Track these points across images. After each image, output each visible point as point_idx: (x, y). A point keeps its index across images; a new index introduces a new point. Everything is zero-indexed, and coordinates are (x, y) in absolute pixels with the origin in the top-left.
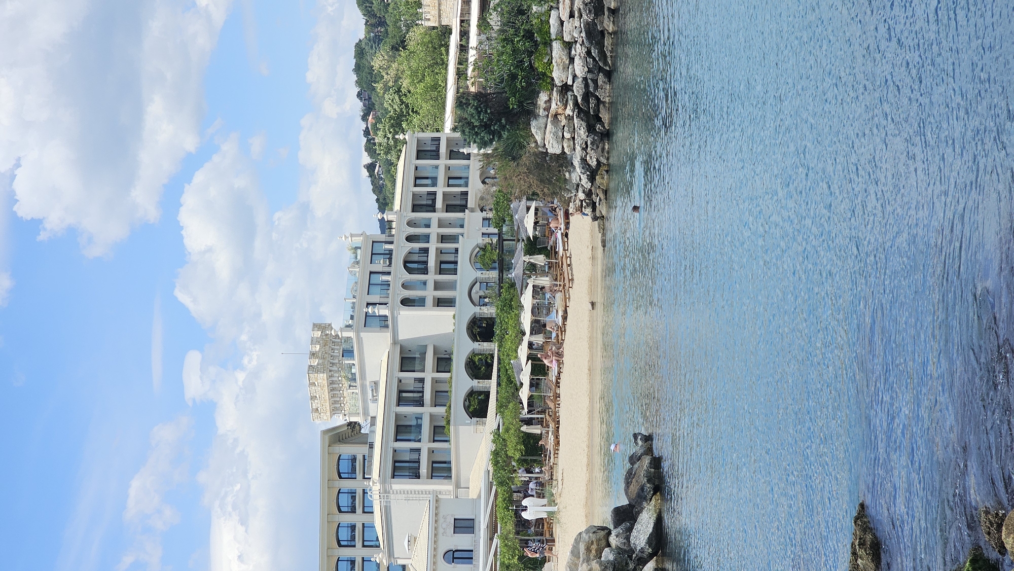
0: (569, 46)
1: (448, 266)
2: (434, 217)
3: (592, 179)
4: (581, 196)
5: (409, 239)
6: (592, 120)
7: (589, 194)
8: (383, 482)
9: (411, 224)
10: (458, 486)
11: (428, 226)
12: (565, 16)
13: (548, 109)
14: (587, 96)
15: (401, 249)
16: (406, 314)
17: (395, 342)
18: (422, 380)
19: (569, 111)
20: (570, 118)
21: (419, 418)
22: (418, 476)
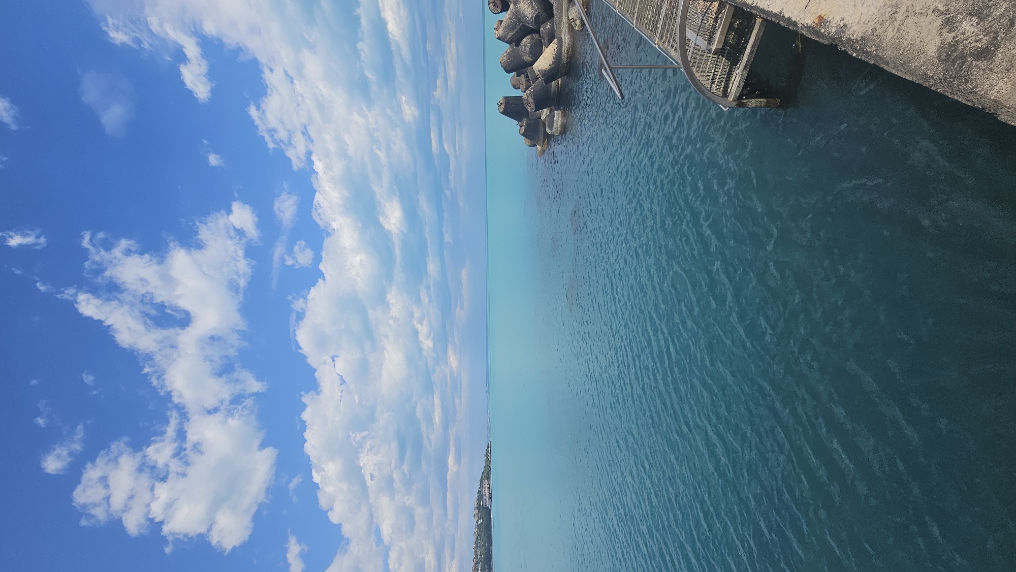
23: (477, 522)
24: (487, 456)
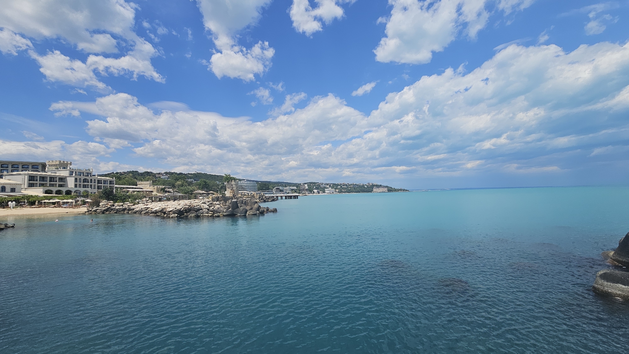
0: (122, 206)
1: (85, 186)
2: (96, 184)
3: (94, 211)
4: (90, 209)
5: (91, 180)
6: (107, 210)
7: (91, 210)
8: (28, 174)
9: (95, 180)
10: (26, 189)
11: (94, 183)
12: (128, 205)
13: (109, 203)
14: (112, 209)
15: (89, 178)
16: (73, 179)
17: (66, 177)
18: (56, 182)
19: (109, 206)
20: (107, 207)
21: (46, 181)
22: (29, 181)
23: (366, 185)
24: (401, 190)
